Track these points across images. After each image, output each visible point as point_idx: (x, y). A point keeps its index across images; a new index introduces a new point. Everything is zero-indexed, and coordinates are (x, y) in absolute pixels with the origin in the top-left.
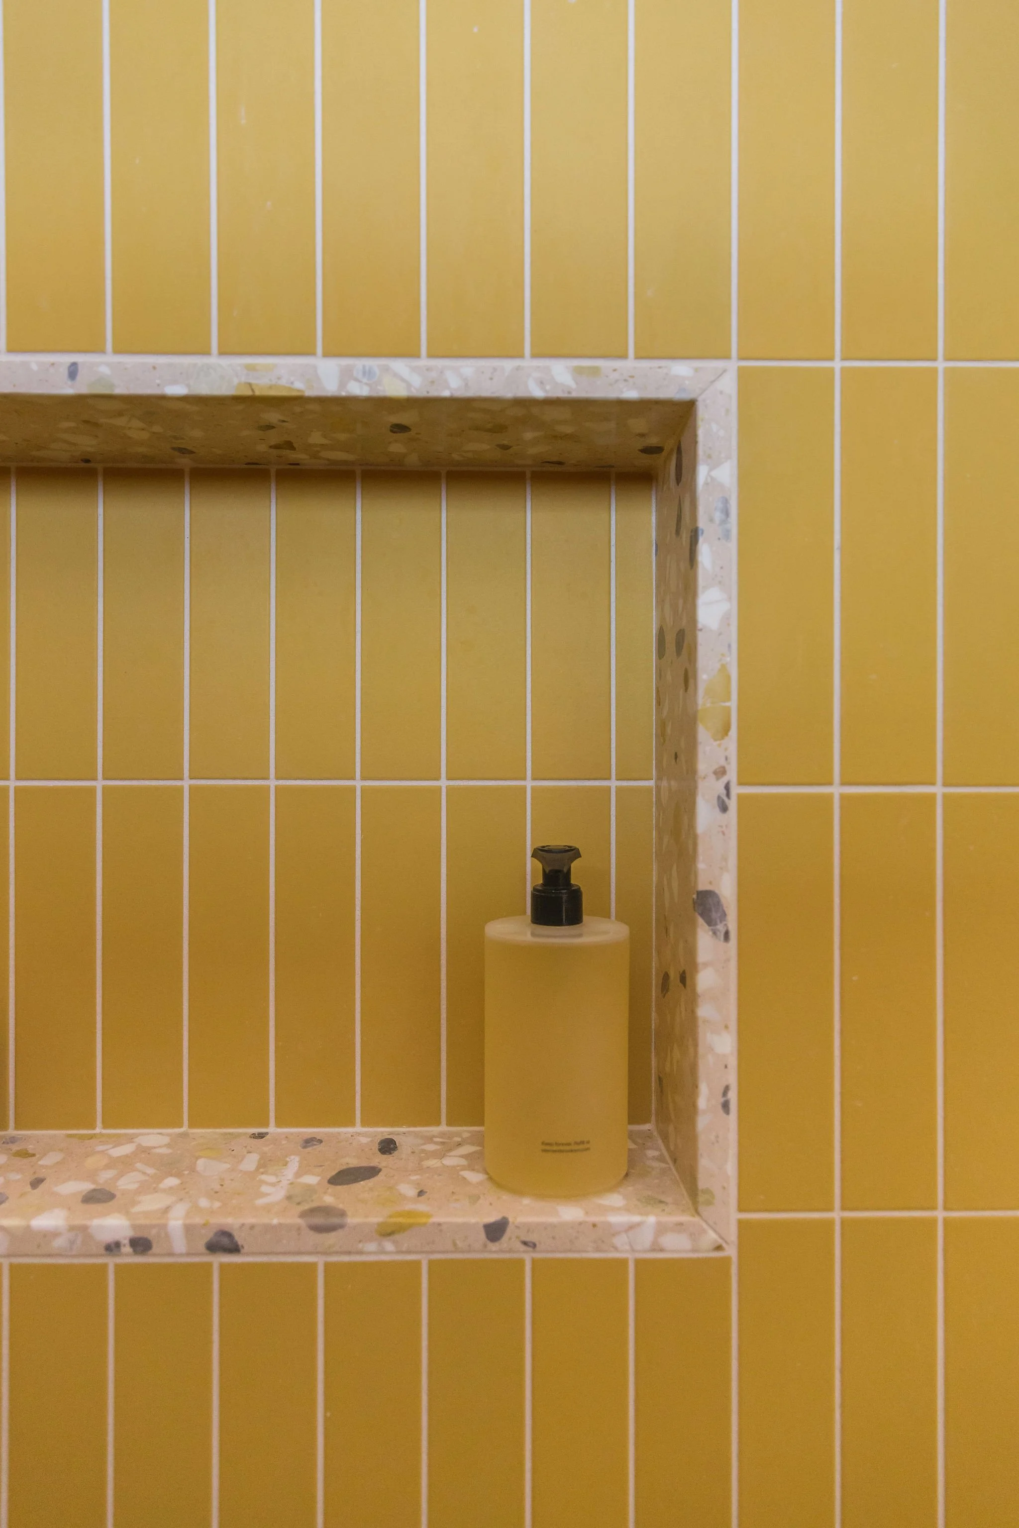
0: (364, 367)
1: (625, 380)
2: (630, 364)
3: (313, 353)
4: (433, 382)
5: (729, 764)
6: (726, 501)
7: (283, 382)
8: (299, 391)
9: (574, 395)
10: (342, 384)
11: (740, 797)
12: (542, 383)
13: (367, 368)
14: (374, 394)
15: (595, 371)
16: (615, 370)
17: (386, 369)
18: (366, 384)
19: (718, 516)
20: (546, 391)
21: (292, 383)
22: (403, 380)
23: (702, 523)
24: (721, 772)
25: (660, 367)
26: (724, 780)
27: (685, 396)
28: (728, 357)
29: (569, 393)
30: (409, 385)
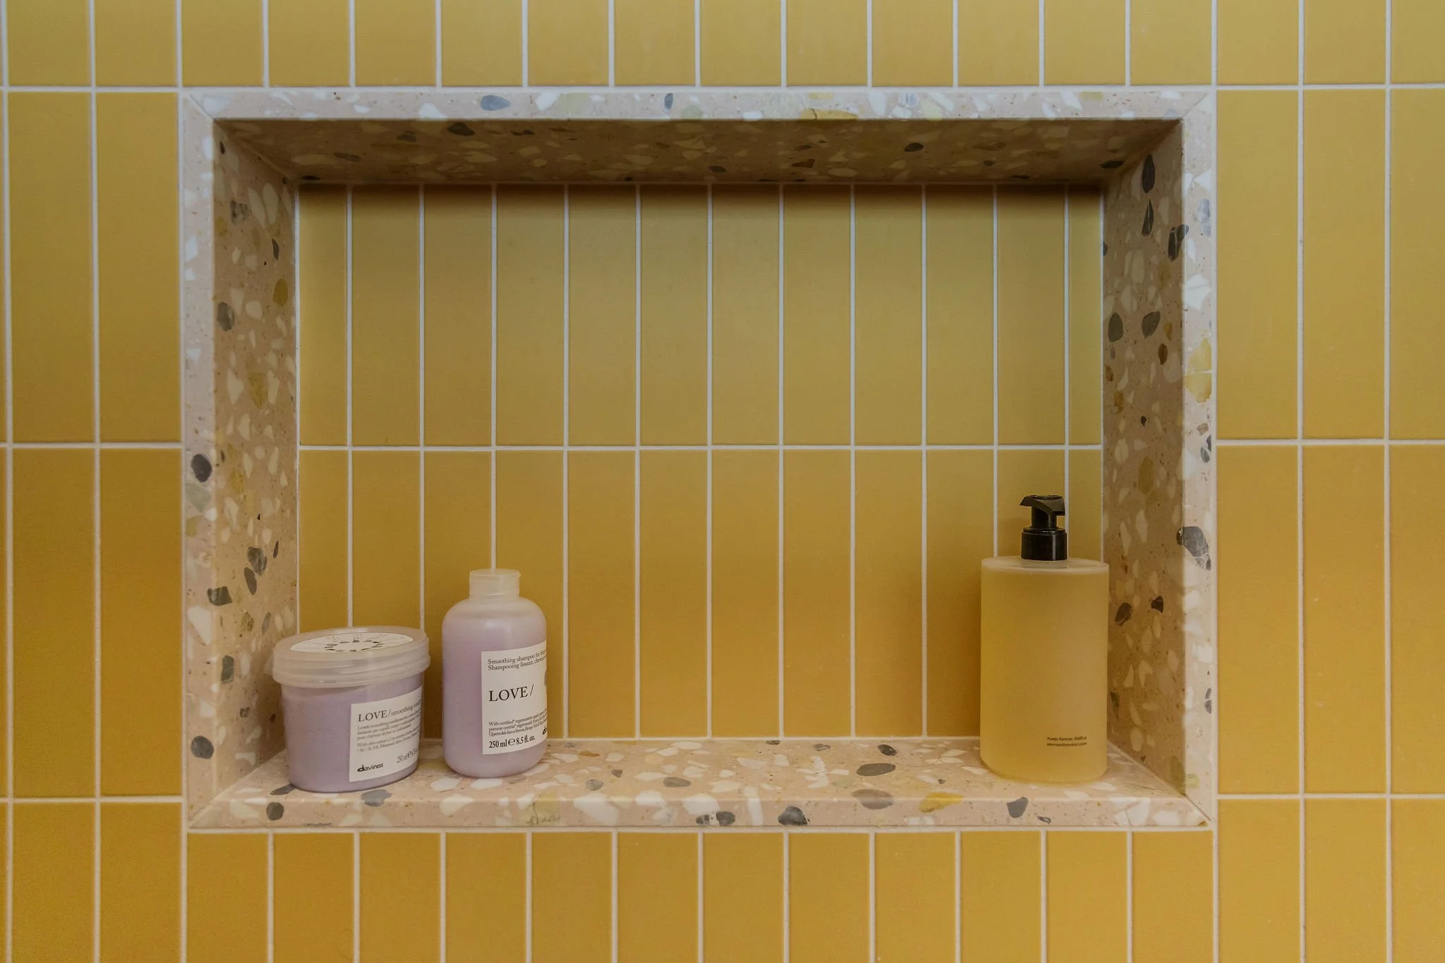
0: (907, 95)
1: (1123, 103)
2: (1126, 90)
3: (865, 84)
4: (963, 107)
5: (1210, 421)
6: (1208, 203)
7: (840, 108)
8: (853, 115)
9: (1081, 116)
10: (889, 109)
11: (1218, 449)
12: (1054, 106)
13: (909, 96)
14: (915, 117)
15: (1098, 96)
16: (1114, 95)
17: (925, 96)
18: (908, 108)
19: (1201, 215)
20: (1057, 113)
21: (848, 109)
22: (939, 105)
23: (1187, 220)
24: (1202, 429)
25: (1152, 92)
26: (1206, 435)
27: (1172, 116)
28: (1209, 84)
29: (1077, 114)
30: (943, 109)
